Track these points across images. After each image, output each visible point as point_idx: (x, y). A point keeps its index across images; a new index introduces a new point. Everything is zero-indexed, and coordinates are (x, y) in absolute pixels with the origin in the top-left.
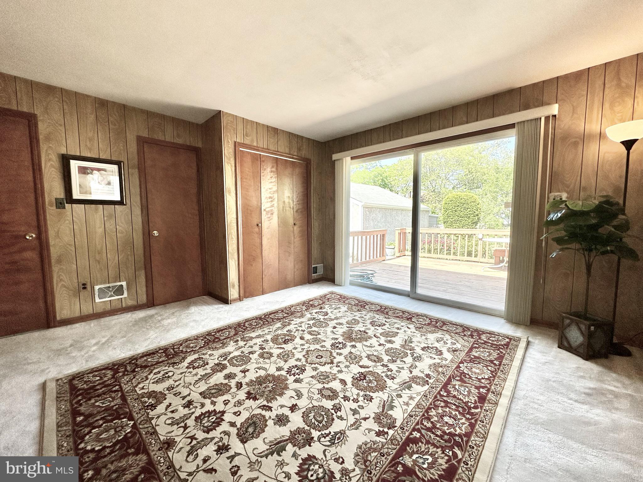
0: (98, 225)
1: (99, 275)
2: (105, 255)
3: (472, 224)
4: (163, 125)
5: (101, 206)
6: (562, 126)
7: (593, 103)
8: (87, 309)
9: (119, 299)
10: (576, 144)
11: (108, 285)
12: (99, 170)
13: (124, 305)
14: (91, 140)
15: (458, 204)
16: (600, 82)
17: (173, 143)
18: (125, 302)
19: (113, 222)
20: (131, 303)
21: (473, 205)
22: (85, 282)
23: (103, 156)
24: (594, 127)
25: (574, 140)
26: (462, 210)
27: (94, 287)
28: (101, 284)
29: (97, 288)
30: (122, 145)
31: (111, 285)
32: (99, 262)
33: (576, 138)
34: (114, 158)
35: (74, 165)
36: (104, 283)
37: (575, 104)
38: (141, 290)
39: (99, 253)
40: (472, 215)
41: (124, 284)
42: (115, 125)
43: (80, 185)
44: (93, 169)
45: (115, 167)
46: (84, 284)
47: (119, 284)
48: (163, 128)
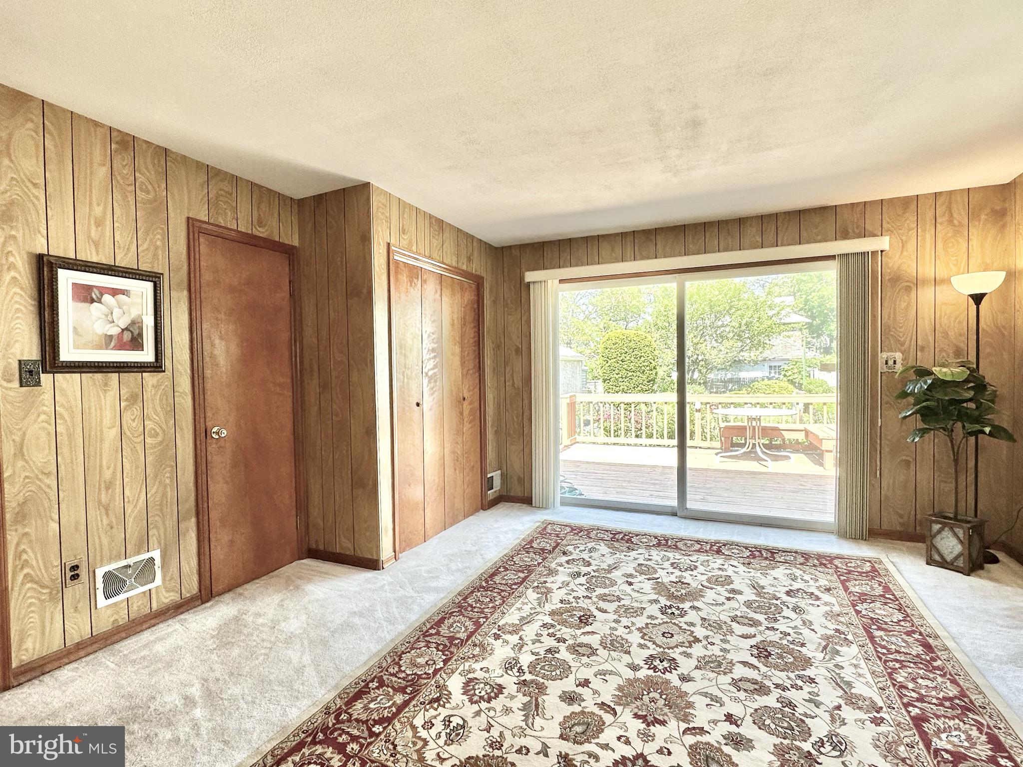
0: (107, 422)
1: (105, 541)
2: (119, 490)
3: (648, 382)
4: (234, 195)
5: (115, 376)
6: (890, 265)
7: (924, 239)
8: (80, 629)
9: (144, 593)
10: (908, 289)
11: (124, 563)
12: (115, 292)
13: (155, 606)
14: (99, 223)
15: (625, 349)
16: (930, 214)
17: (253, 236)
18: (158, 597)
19: (137, 410)
20: (169, 598)
21: (648, 352)
22: (75, 563)
23: (123, 261)
24: (927, 270)
25: (906, 284)
26: (632, 358)
27: (94, 572)
28: (111, 560)
29: (100, 573)
30: (159, 236)
31: (131, 561)
32: (107, 509)
33: (907, 281)
34: (144, 267)
35: (66, 279)
36: (118, 558)
37: (904, 238)
38: (189, 564)
39: (107, 488)
40: (648, 368)
41: (156, 554)
42: (148, 192)
43: (75, 328)
44: (103, 290)
45: (149, 286)
46: (75, 568)
47: (146, 556)
48: (234, 204)
